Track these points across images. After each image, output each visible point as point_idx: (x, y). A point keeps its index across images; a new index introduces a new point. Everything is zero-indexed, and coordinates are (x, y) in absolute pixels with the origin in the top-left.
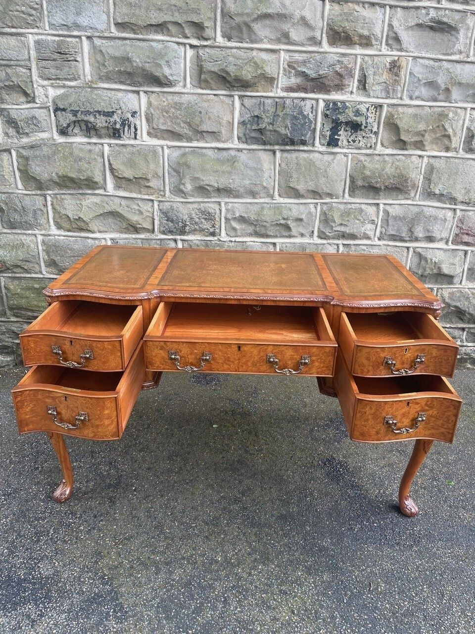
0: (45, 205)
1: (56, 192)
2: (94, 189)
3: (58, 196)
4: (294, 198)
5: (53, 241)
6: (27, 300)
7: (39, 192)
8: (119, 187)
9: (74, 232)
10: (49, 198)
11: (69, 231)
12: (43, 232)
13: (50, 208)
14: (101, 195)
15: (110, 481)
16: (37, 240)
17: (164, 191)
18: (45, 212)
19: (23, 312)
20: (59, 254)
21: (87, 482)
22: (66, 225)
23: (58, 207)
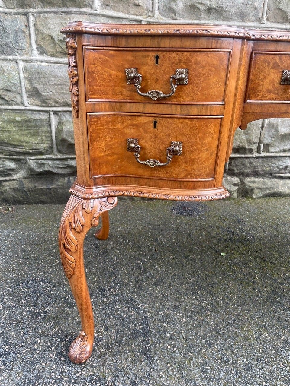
0: (28, 26)
1: (40, 9)
2: (79, 6)
3: (42, 15)
4: (281, 23)
5: (36, 67)
6: (9, 134)
7: (21, 10)
8: (107, 5)
9: (58, 57)
10: (31, 18)
11: (52, 55)
12: (25, 57)
13: (32, 29)
14: (88, 14)
15: (135, 326)
16: (18, 67)
17: (153, 12)
18: (28, 34)
19: (5, 148)
20: (42, 82)
21: (106, 329)
22: (49, 48)
23: (40, 27)
